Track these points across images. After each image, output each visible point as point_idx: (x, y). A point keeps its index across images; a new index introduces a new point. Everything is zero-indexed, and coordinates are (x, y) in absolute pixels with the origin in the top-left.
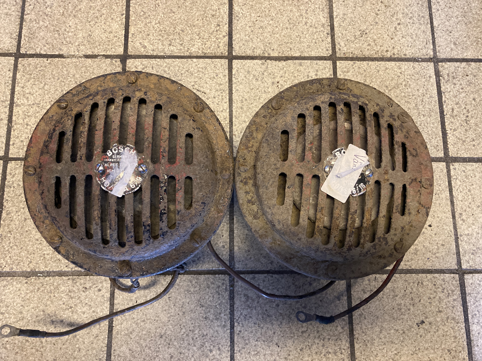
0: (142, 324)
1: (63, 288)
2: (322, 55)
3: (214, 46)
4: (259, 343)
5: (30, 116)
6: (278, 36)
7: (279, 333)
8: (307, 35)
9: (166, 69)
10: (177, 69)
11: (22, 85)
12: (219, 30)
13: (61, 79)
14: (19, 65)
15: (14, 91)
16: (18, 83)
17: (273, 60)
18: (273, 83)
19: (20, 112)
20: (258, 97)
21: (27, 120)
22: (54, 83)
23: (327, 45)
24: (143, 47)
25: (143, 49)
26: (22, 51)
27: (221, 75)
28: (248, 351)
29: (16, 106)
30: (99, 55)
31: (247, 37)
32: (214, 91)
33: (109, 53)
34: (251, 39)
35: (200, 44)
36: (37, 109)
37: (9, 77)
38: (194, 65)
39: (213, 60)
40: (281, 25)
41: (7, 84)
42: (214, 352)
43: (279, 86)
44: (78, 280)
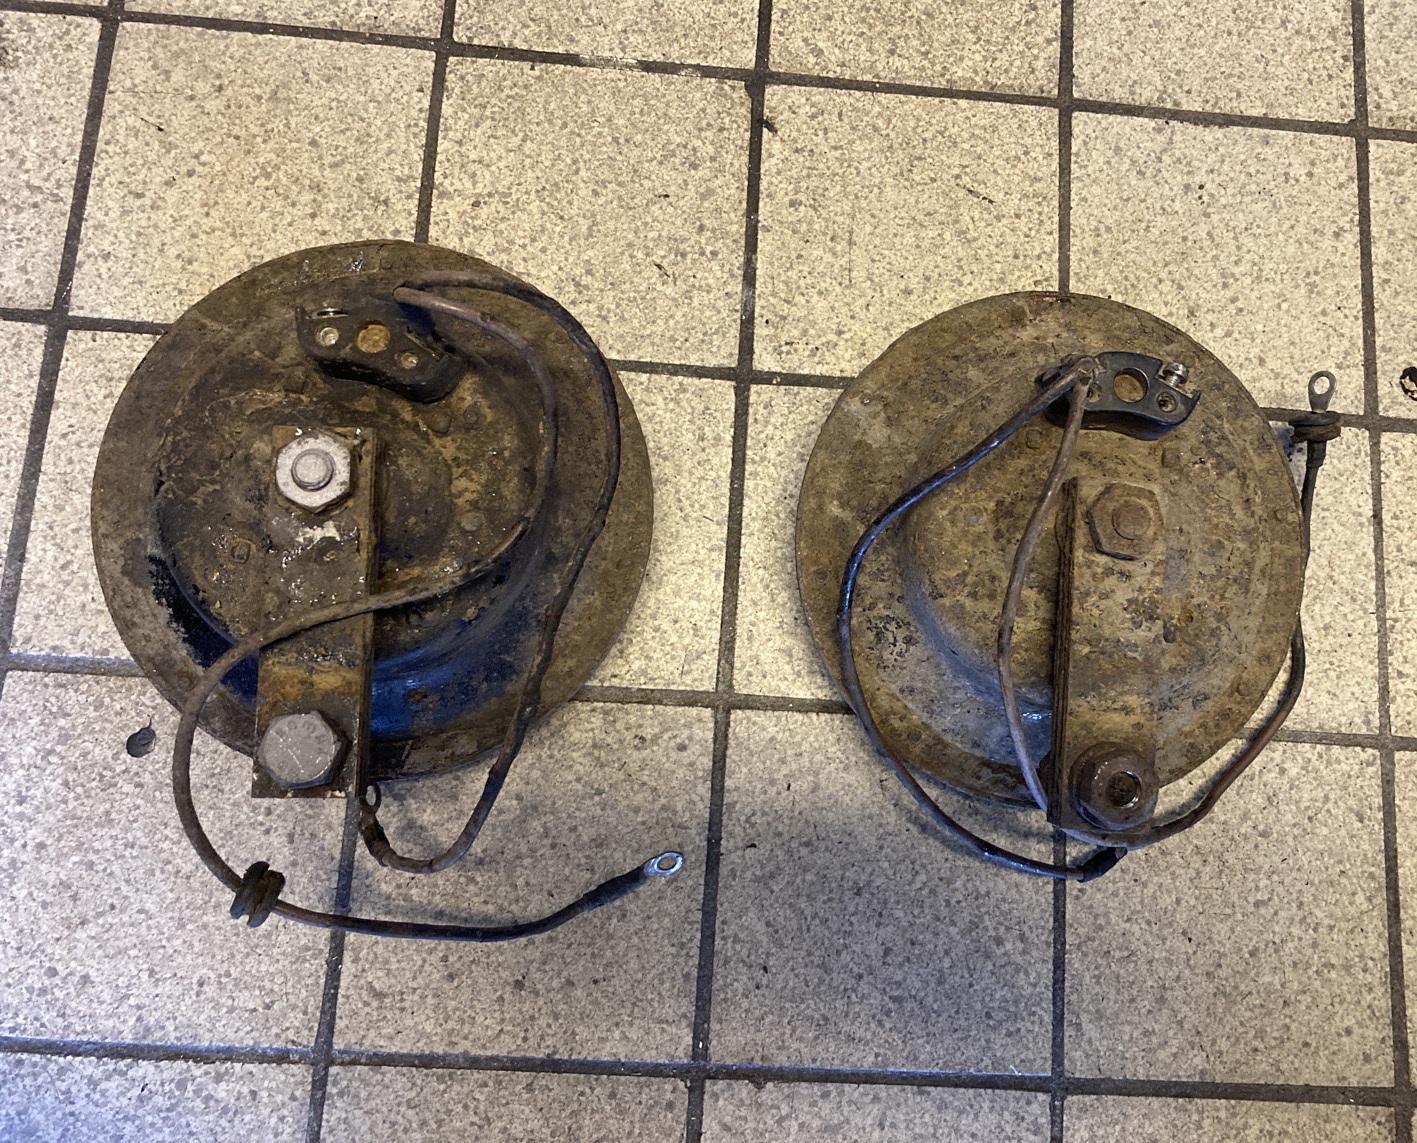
0: (804, 851)
1: (577, 735)
2: (1327, 118)
3: (1019, 68)
4: (1135, 928)
5: (480, 228)
6: (1202, 52)
7: (1192, 902)
8: (1287, 57)
9: (880, 123)
10: (912, 124)
11: (459, 136)
12: (1034, 20)
13: (572, 125)
14: (450, 77)
15: (435, 152)
16: (446, 130)
17: (1188, 121)
18: (1187, 187)
19: (452, 215)
20: (1144, 225)
21: (472, 239)
22: (551, 137)
23: (1343, 92)
24: (812, 51)
25: (812, 60)
26: (460, 35)
27: (1037, 153)
28: (1105, 948)
29: (442, 195)
30: (683, 66)
31: (1115, 50)
32: (1016, 196)
33: (712, 62)
34: (1127, 55)
35: (978, 57)
36: (501, 208)
37: (421, 110)
38: (960, 116)
39: (1017, 107)
40: (1214, 23)
41: (416, 130)
42: (1009, 946)
43: (1205, 199)
44: (620, 715)
